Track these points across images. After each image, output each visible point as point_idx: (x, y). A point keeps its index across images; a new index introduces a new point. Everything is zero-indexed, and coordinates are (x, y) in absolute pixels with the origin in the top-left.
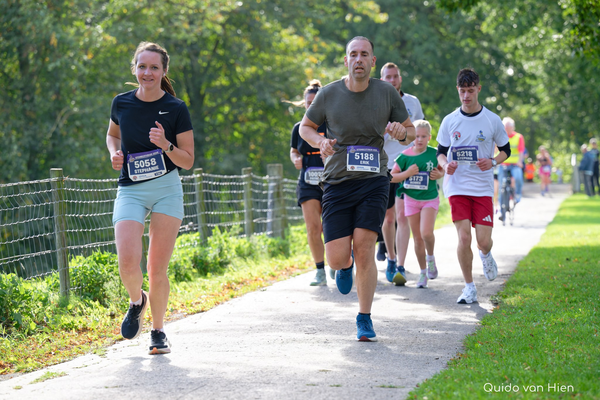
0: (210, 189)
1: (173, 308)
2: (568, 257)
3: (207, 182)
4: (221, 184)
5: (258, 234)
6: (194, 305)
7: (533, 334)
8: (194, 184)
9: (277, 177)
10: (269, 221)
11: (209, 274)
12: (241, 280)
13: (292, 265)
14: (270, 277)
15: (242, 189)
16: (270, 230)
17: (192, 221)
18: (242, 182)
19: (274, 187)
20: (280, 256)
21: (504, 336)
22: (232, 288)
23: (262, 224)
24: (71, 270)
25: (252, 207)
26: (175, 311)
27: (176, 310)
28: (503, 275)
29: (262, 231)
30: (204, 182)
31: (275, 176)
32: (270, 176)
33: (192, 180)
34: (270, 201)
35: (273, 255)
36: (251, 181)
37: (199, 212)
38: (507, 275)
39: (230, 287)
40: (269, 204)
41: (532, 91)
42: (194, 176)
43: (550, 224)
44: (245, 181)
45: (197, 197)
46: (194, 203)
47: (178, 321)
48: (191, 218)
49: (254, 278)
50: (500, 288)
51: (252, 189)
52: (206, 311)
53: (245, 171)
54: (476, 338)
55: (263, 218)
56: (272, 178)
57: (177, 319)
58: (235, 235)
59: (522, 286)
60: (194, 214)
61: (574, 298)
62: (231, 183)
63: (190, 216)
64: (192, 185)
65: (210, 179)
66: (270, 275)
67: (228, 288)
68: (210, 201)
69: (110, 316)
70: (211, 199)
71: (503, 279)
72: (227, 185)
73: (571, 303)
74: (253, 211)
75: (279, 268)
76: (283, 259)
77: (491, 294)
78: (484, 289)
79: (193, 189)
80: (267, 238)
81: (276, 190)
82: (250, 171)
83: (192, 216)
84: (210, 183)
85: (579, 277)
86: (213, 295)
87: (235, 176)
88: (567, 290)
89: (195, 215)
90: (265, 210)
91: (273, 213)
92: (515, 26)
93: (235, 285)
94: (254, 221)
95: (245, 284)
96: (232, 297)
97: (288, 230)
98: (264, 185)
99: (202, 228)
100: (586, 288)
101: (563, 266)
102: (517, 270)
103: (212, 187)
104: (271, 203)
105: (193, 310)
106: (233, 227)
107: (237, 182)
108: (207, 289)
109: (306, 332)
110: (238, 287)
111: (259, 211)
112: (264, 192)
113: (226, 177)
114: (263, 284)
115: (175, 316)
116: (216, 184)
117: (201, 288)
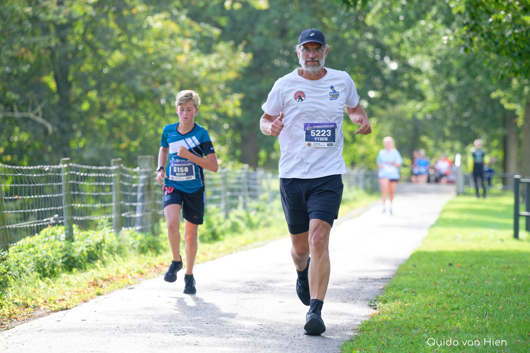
0: (77, 180)
1: (36, 305)
2: (451, 262)
3: (74, 172)
4: (89, 175)
5: (126, 229)
6: (57, 302)
7: (414, 341)
8: (60, 175)
9: (148, 170)
10: (138, 215)
11: (74, 270)
12: (107, 277)
13: (161, 262)
14: (137, 275)
15: (111, 181)
16: (139, 226)
17: (58, 214)
18: (111, 173)
19: (144, 181)
20: (150, 253)
21: (383, 342)
22: (97, 285)
23: (130, 218)
25: (121, 201)
26: (38, 308)
27: (38, 306)
28: (382, 279)
29: (131, 226)
30: (71, 172)
31: (146, 168)
32: (140, 168)
33: (59, 171)
34: (139, 195)
35: (143, 251)
36: (121, 173)
37: (65, 204)
38: (387, 279)
39: (95, 284)
40: (139, 197)
41: (418, 87)
42: (61, 166)
43: (432, 226)
44: (115, 173)
45: (64, 188)
46: (60, 195)
47: (41, 319)
48: (57, 210)
49: (121, 276)
50: (380, 292)
51: (121, 182)
52: (70, 309)
53: (114, 162)
54: (353, 344)
55: (133, 212)
56: (143, 170)
57: (40, 316)
59: (403, 291)
60: (60, 206)
61: (456, 306)
62: (100, 175)
63: (55, 208)
64: (59, 176)
65: (77, 170)
66: (138, 272)
67: (94, 285)
68: (77, 193)
70: (78, 190)
71: (382, 283)
72: (95, 176)
73: (453, 310)
74: (121, 205)
75: (148, 266)
76: (152, 256)
77: (370, 298)
78: (363, 293)
79: (59, 179)
80: (136, 233)
81: (147, 183)
82: (120, 163)
83: (58, 208)
84: (78, 173)
85: (462, 283)
86: (77, 292)
87: (104, 168)
88: (450, 296)
89: (61, 208)
90: (134, 204)
91: (143, 207)
92: (401, 18)
93: (100, 282)
94: (123, 215)
95: (111, 281)
96: (99, 294)
97: (159, 226)
98: (134, 177)
99: (68, 221)
100: (469, 295)
101: (445, 271)
102: (397, 274)
103: (80, 179)
104: (141, 196)
105: (57, 307)
106: (101, 221)
107: (106, 173)
108: (71, 285)
109: (175, 334)
110: (104, 284)
111: (128, 204)
112: (134, 185)
113: (94, 168)
114: (131, 282)
115: (38, 313)
116: (84, 175)
117: (65, 284)
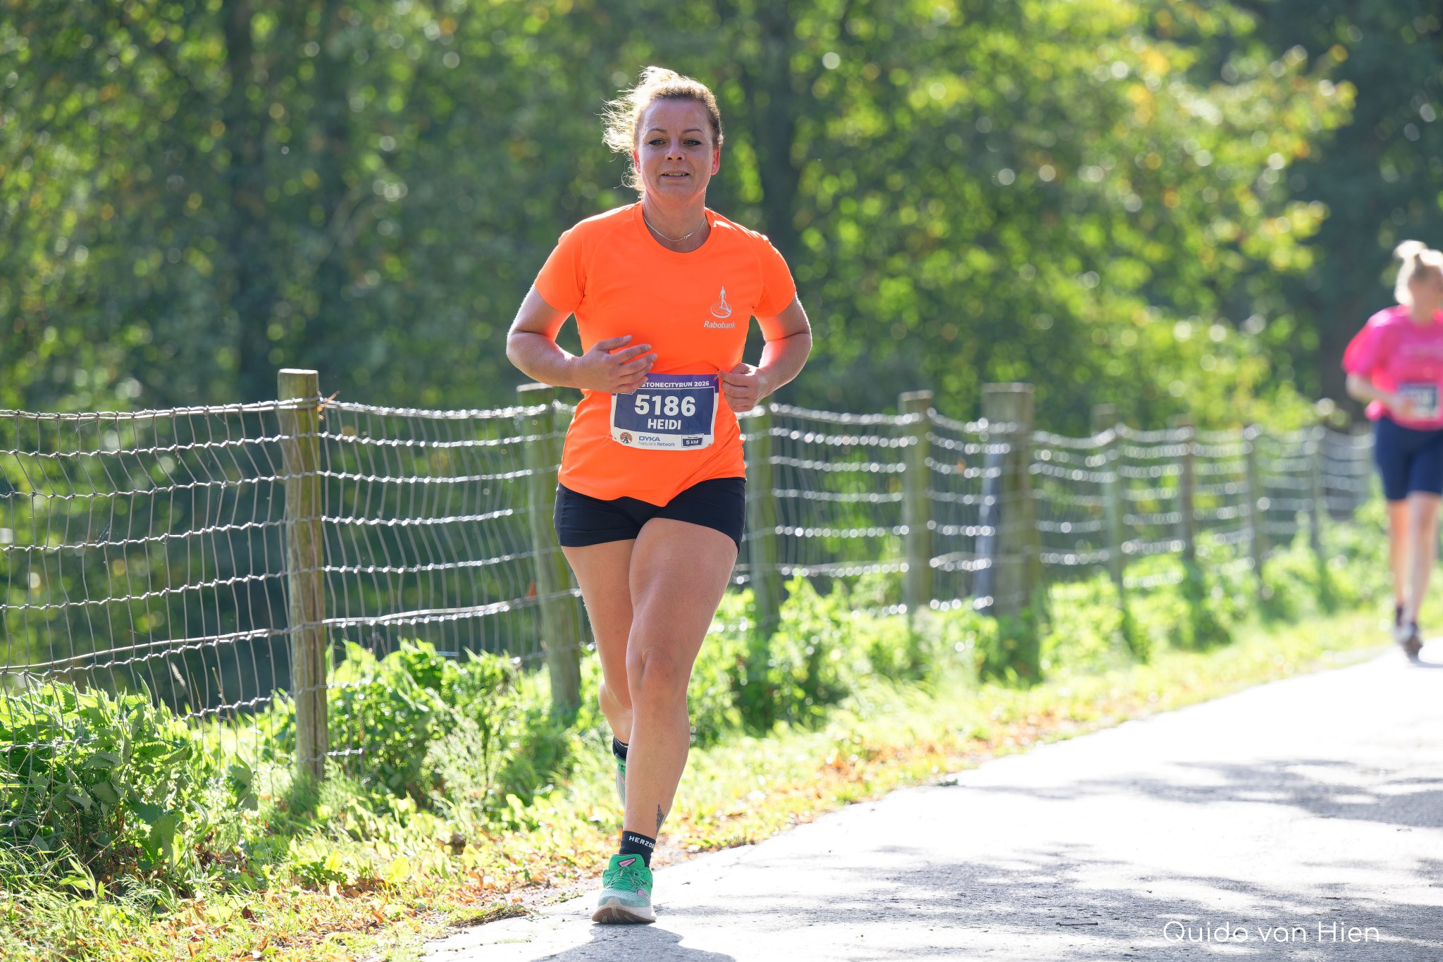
0: (794, 456)
3: (784, 432)
4: (830, 440)
5: (945, 604)
6: (722, 821)
9: (1013, 428)
10: (981, 564)
11: (779, 726)
13: (1046, 708)
15: (899, 461)
16: (983, 595)
18: (899, 436)
23: (956, 573)
24: (332, 695)
25: (930, 518)
29: (956, 595)
31: (1006, 422)
32: (991, 422)
34: (989, 501)
35: (991, 672)
36: (930, 437)
37: (757, 528)
40: (984, 512)
44: (909, 435)
51: (930, 462)
52: (758, 842)
53: (909, 403)
55: (964, 554)
56: (999, 428)
58: (870, 605)
62: (864, 440)
65: (794, 424)
66: (973, 736)
68: (792, 493)
69: (450, 844)
70: (797, 486)
72: (850, 445)
74: (931, 533)
75: (1005, 717)
80: (975, 619)
81: (1010, 468)
82: (924, 405)
84: (795, 435)
87: (877, 419)
90: (970, 531)
91: (996, 539)
93: (858, 765)
94: (935, 562)
96: (846, 801)
98: (971, 449)
99: (763, 579)
103: (800, 449)
104: (991, 506)
106: (866, 578)
107: (884, 437)
110: (868, 772)
111: (949, 530)
112: (971, 473)
113: (846, 418)
116: (813, 442)
117: (750, 767)
